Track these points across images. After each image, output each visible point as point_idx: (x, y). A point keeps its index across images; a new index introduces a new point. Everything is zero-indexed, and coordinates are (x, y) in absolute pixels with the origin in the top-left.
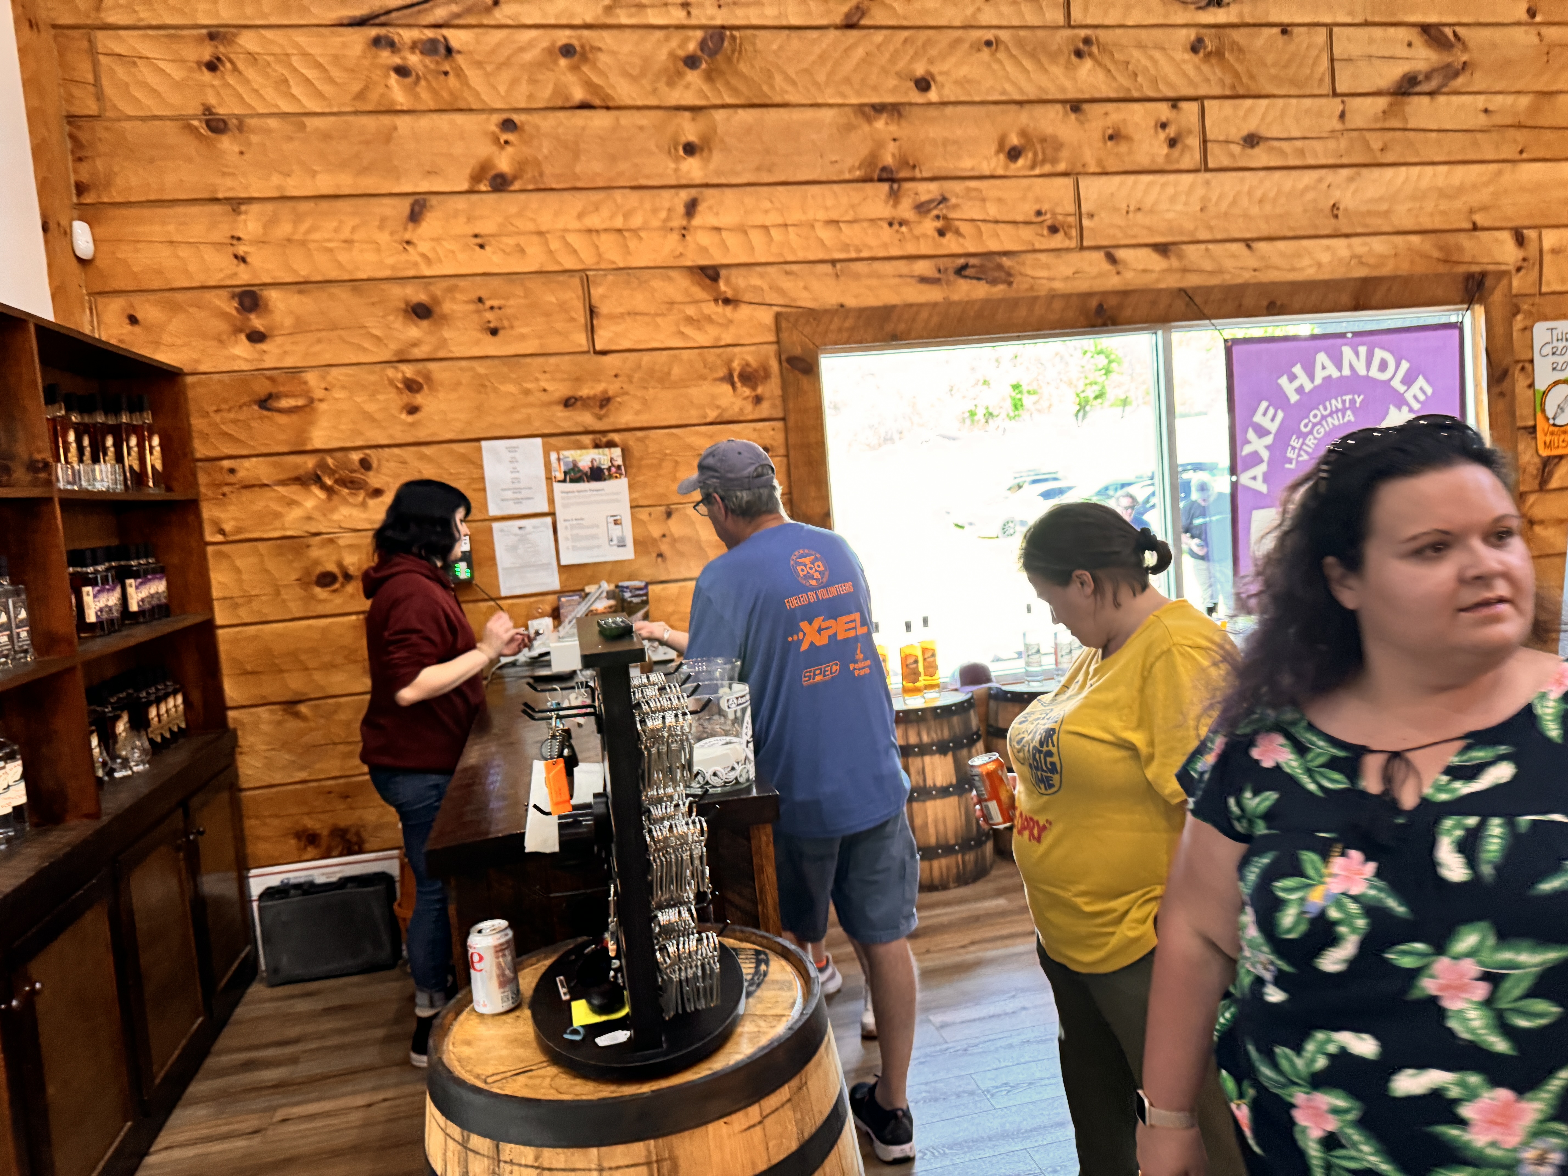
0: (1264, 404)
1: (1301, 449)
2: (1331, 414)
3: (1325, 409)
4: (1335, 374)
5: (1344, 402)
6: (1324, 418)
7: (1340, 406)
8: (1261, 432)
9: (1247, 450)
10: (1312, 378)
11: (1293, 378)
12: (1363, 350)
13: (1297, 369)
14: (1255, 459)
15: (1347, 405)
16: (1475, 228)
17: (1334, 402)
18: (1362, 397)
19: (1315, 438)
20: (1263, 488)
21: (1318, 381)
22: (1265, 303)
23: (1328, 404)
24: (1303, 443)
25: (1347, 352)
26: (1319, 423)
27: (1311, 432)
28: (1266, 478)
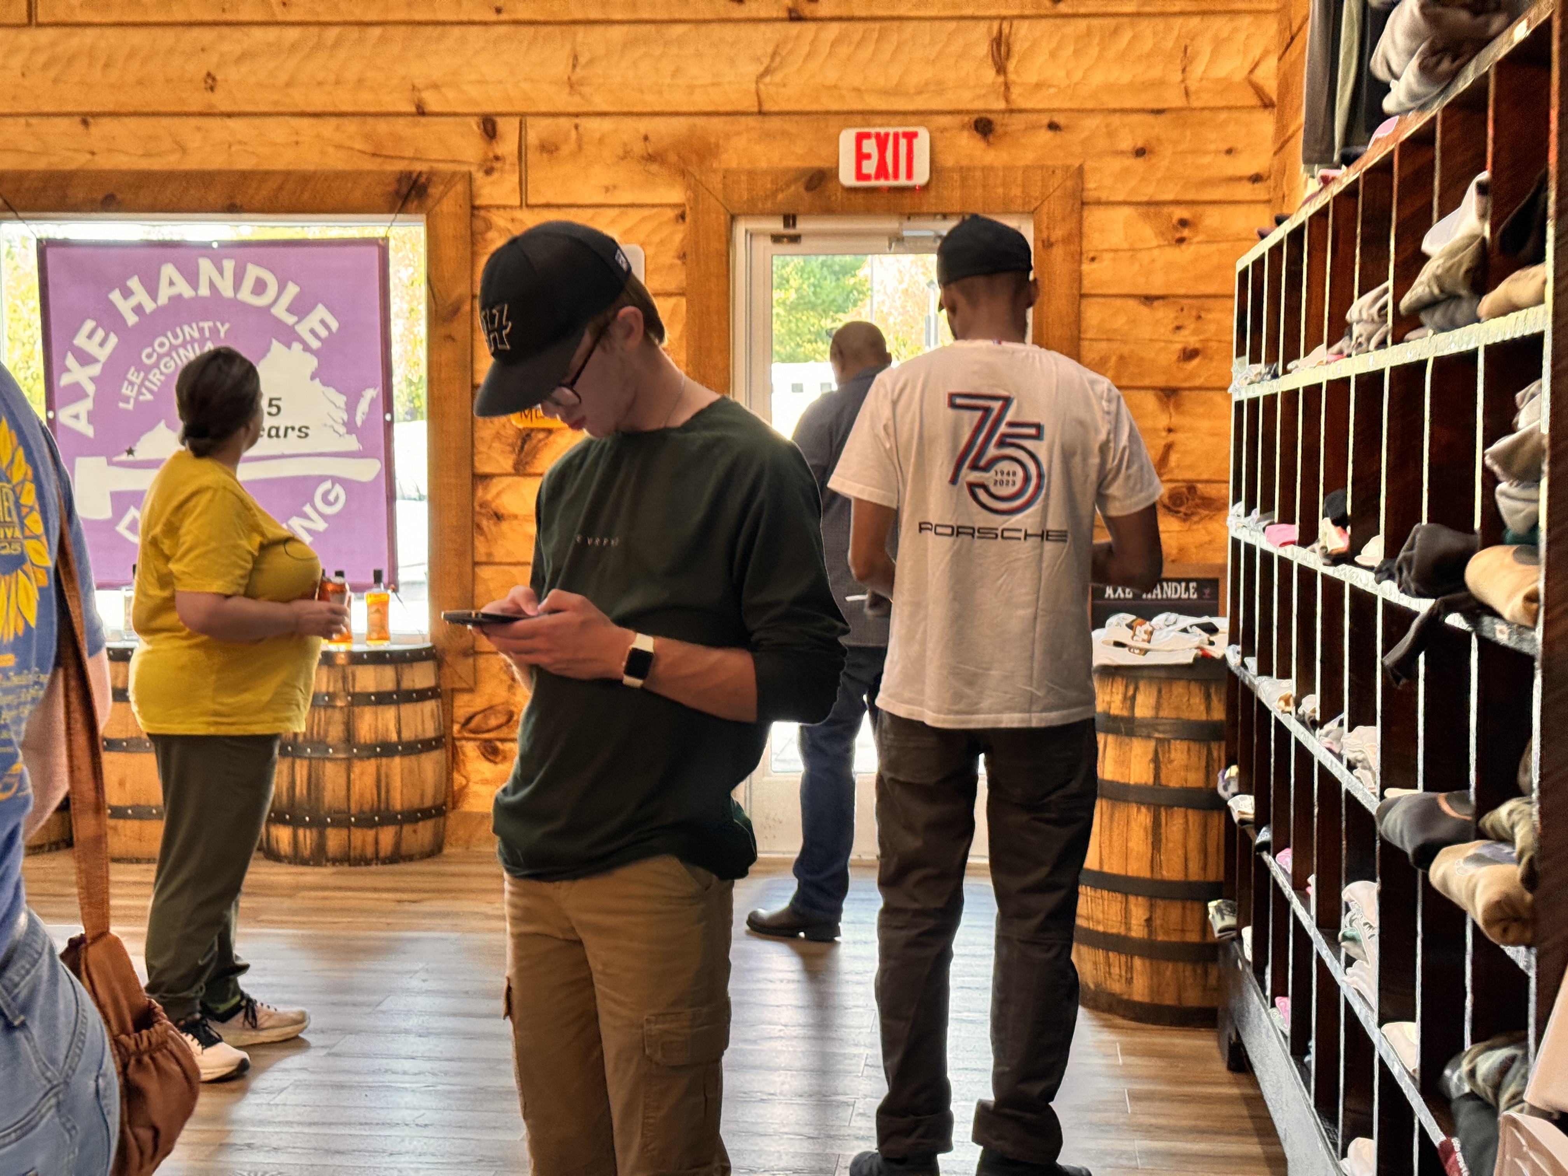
0: (89, 325)
1: (142, 384)
2: (184, 345)
3: (176, 337)
4: (188, 292)
5: (201, 330)
6: (173, 348)
7: (196, 335)
8: (85, 359)
9: (65, 380)
10: (154, 296)
11: (127, 293)
12: (229, 265)
13: (134, 283)
14: (76, 393)
15: (207, 334)
16: (421, 112)
17: (186, 328)
18: (227, 326)
19: (162, 373)
20: (89, 431)
21: (163, 300)
22: (100, 197)
23: (178, 330)
24: (146, 378)
25: (206, 266)
26: (168, 354)
27: (156, 365)
28: (92, 417)
